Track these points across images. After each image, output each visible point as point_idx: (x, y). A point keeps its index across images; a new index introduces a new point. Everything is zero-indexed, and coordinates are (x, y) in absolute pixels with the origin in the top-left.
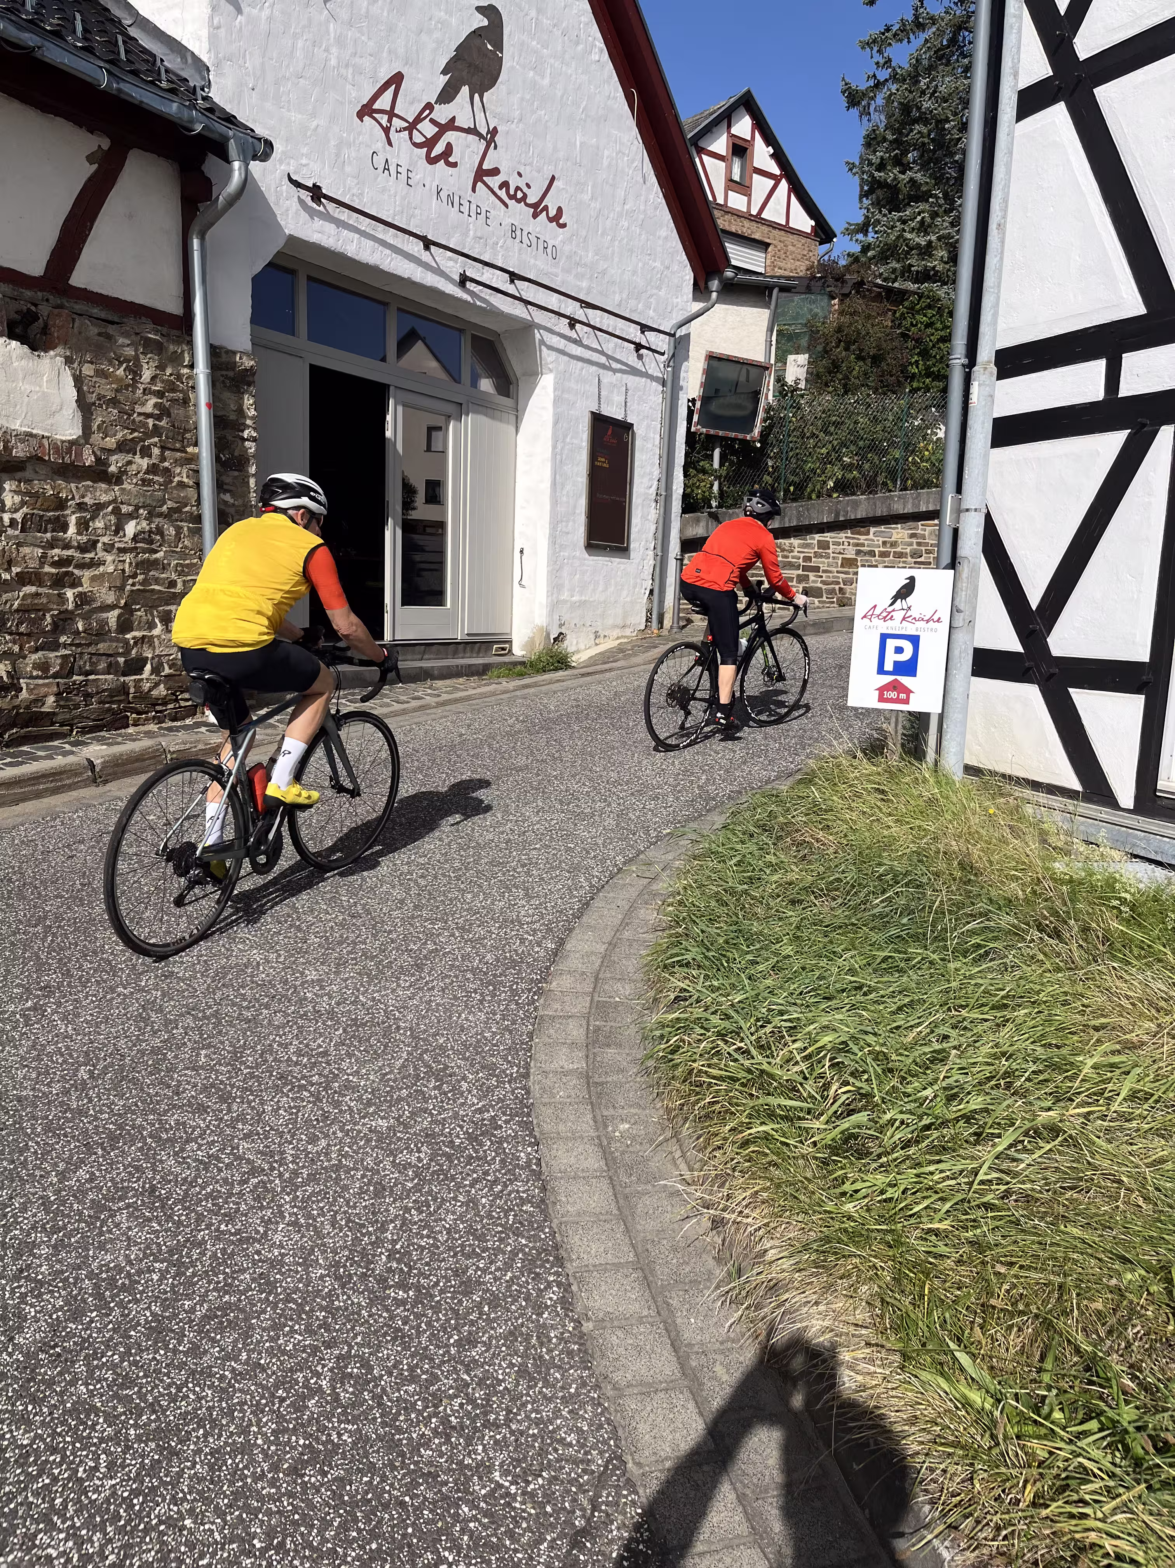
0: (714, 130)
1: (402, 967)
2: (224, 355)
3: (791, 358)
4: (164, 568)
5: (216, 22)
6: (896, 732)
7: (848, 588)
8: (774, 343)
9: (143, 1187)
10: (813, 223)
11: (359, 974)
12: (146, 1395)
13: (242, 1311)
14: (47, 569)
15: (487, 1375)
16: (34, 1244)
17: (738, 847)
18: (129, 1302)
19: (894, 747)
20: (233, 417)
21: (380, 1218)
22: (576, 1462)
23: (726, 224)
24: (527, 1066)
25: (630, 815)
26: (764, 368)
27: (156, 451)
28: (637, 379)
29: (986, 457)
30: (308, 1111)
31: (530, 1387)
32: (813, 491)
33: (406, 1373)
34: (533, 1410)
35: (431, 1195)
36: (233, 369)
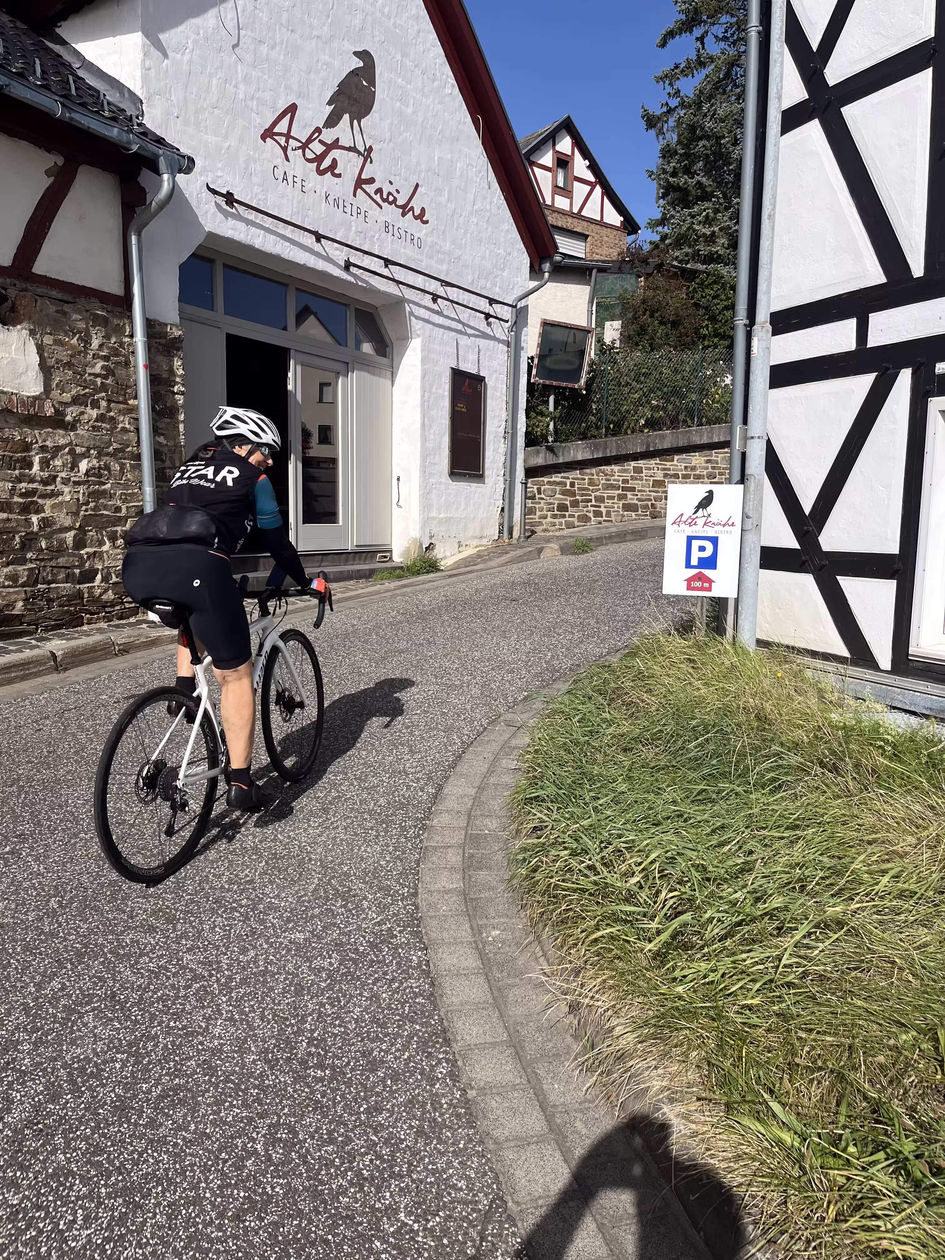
0: (542, 147)
1: (311, 811)
2: (157, 326)
3: (608, 324)
4: (111, 497)
5: (147, 64)
6: (702, 613)
7: (658, 504)
8: (594, 312)
9: (106, 994)
10: (622, 219)
12: (113, 1160)
13: (190, 1090)
14: (16, 499)
15: (391, 1135)
16: (18, 1042)
17: (580, 707)
18: (97, 1086)
19: (700, 625)
20: (165, 375)
21: (301, 1012)
22: (466, 1203)
23: (554, 220)
24: (416, 887)
25: (492, 685)
26: (586, 331)
27: (103, 404)
28: (487, 341)
29: (766, 396)
30: (239, 928)
31: (426, 1144)
32: (628, 427)
33: (326, 1137)
34: (430, 1163)
35: (341, 993)
36: (165, 337)
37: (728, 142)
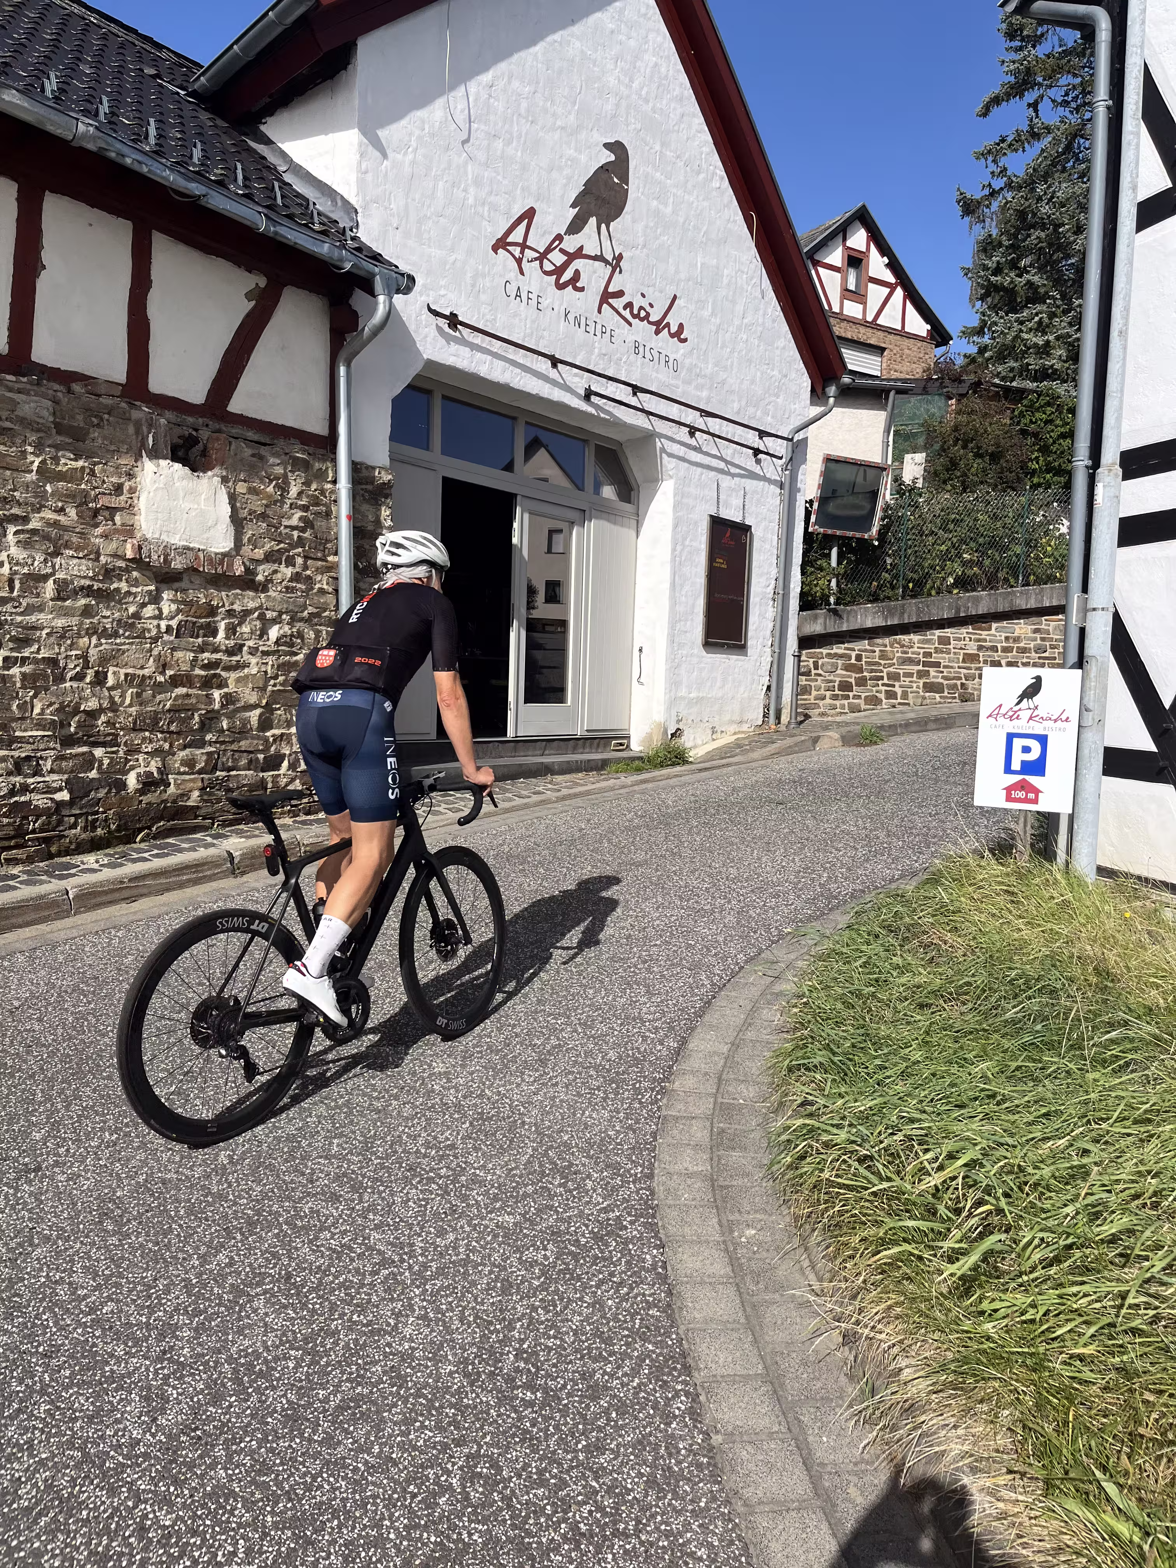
0: (830, 243)
1: (526, 1062)
2: (364, 471)
3: (908, 457)
5: (364, 166)
6: (1025, 832)
7: (969, 683)
8: (891, 443)
9: (280, 1274)
10: (929, 327)
11: (485, 1067)
12: (282, 1482)
13: (374, 1403)
14: (198, 672)
15: (615, 1483)
16: (177, 1327)
17: (864, 948)
18: (267, 1388)
19: (1023, 847)
20: (370, 527)
21: (508, 1315)
23: (842, 331)
24: (652, 1165)
25: (751, 912)
26: (881, 469)
27: (299, 561)
28: (755, 482)
29: (1113, 558)
30: (437, 1204)
31: (659, 1499)
32: (932, 587)
33: (535, 1477)
34: (662, 1522)
35: (558, 1295)
36: (372, 483)
37: (1068, 231)
